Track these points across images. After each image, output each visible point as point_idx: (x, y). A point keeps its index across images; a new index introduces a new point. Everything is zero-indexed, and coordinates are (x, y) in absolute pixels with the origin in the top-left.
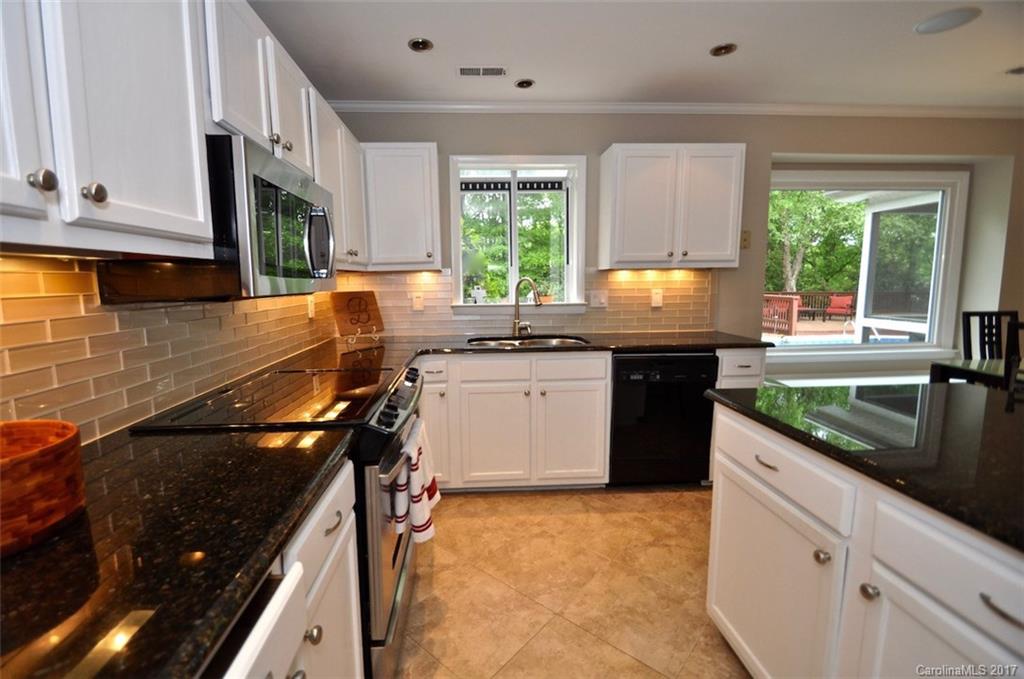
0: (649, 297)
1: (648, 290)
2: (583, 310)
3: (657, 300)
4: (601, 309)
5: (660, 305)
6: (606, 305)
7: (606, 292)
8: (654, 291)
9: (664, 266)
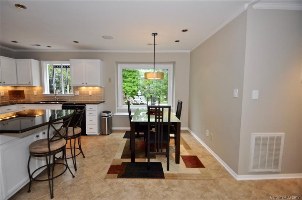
0: (88, 93)
1: (88, 91)
2: (73, 96)
3: (90, 93)
4: (77, 95)
5: (91, 95)
6: (78, 94)
7: (78, 91)
8: (89, 92)
9: (94, 86)
